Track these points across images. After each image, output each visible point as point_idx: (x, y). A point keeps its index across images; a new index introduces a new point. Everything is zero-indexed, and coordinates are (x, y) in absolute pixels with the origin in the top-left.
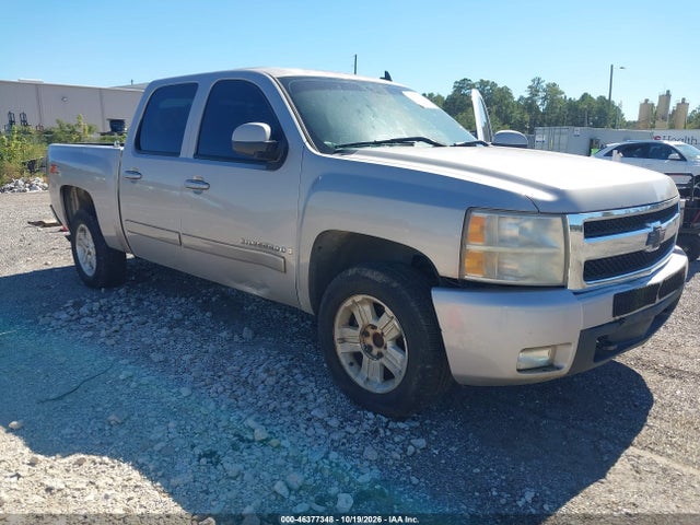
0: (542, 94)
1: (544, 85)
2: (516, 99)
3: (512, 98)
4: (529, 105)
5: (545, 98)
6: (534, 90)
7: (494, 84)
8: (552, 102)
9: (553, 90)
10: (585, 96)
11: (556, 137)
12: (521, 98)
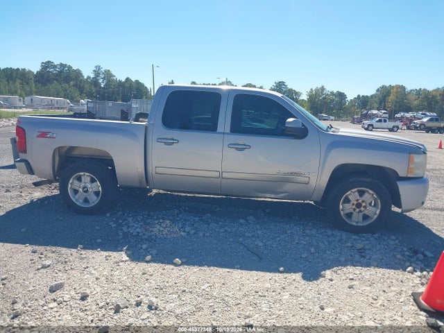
0: (102, 76)
1: (103, 70)
2: (85, 78)
3: (83, 77)
4: (95, 82)
5: (104, 78)
6: (97, 73)
7: (70, 67)
8: (109, 81)
9: (108, 74)
10: (128, 79)
11: (145, 105)
12: (89, 77)
